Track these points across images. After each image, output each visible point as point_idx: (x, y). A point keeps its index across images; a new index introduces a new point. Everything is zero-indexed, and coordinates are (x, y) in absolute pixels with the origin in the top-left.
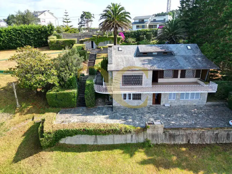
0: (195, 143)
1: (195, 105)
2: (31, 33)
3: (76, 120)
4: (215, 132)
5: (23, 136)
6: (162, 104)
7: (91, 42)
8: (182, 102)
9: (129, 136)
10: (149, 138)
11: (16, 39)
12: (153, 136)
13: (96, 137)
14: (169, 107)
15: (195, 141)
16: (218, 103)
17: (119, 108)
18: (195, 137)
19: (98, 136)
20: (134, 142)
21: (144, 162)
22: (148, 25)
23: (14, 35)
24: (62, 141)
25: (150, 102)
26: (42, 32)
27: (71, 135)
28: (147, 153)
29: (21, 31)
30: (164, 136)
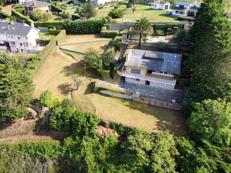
1: (167, 89)
2: (92, 25)
3: (107, 85)
4: (161, 102)
5: (87, 86)
6: (150, 85)
7: (127, 35)
8: (160, 86)
9: (125, 95)
10: (133, 98)
11: (84, 29)
12: (135, 98)
13: (113, 93)
14: (152, 88)
15: (152, 103)
16: (180, 91)
17: (128, 83)
18: (153, 102)
20: (127, 98)
21: (127, 106)
22: (186, 12)
24: (101, 91)
25: (144, 83)
26: (98, 25)
27: (104, 90)
28: (130, 103)
29: (87, 24)
30: (139, 98)
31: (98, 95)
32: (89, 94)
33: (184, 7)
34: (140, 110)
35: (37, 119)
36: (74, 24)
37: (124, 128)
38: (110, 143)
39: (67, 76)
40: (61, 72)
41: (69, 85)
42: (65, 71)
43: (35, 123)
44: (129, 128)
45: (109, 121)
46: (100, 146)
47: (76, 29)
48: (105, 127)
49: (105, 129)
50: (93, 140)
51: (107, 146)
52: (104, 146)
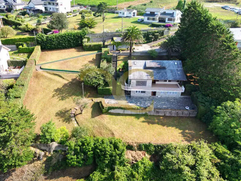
0: (168, 115)
1: (174, 97)
2: (72, 38)
3: (114, 103)
4: (177, 111)
5: (92, 108)
6: (156, 95)
7: (113, 46)
8: (167, 95)
9: (138, 111)
10: (148, 112)
11: (62, 43)
12: (149, 111)
13: (124, 111)
14: (160, 98)
15: (168, 114)
16: (186, 97)
17: (133, 97)
19: (125, 110)
20: (141, 113)
21: (143, 122)
22: (157, 18)
23: (61, 40)
24: (110, 111)
25: (150, 95)
26: (79, 37)
27: (114, 109)
28: (145, 118)
29: (65, 37)
30: (154, 111)
31: (108, 116)
32: (97, 117)
33: (155, 13)
34: (158, 123)
35: (45, 159)
36: (50, 38)
37: (155, 146)
38: (145, 167)
39: (62, 99)
40: (53, 97)
41: (69, 111)
42: (58, 95)
43: (44, 165)
44: (160, 146)
45: (136, 143)
46: (134, 173)
47: (53, 44)
48: (133, 150)
49: (133, 153)
50: (125, 167)
51: (142, 171)
52: (139, 172)
